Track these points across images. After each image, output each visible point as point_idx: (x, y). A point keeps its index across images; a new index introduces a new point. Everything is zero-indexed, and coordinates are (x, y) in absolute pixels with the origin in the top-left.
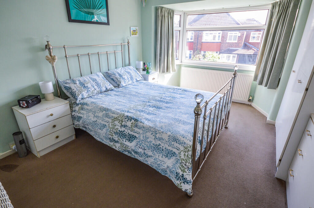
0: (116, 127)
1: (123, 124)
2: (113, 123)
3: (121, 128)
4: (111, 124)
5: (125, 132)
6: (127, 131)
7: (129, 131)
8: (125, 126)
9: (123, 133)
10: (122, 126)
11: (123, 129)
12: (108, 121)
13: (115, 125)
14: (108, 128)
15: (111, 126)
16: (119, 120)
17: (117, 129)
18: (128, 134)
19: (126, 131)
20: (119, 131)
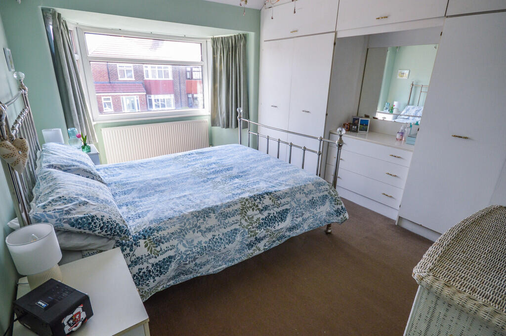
0: (255, 219)
1: (260, 206)
2: (246, 218)
3: (262, 214)
4: (243, 221)
5: (272, 215)
6: (274, 211)
7: (276, 209)
8: (265, 208)
9: (270, 217)
10: (262, 210)
11: (266, 214)
12: (236, 221)
13: (251, 217)
14: (242, 231)
15: (245, 224)
16: (251, 207)
17: (258, 219)
18: (277, 213)
19: (272, 212)
20: (263, 219)
